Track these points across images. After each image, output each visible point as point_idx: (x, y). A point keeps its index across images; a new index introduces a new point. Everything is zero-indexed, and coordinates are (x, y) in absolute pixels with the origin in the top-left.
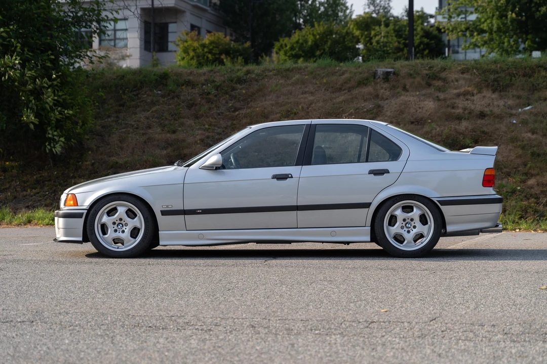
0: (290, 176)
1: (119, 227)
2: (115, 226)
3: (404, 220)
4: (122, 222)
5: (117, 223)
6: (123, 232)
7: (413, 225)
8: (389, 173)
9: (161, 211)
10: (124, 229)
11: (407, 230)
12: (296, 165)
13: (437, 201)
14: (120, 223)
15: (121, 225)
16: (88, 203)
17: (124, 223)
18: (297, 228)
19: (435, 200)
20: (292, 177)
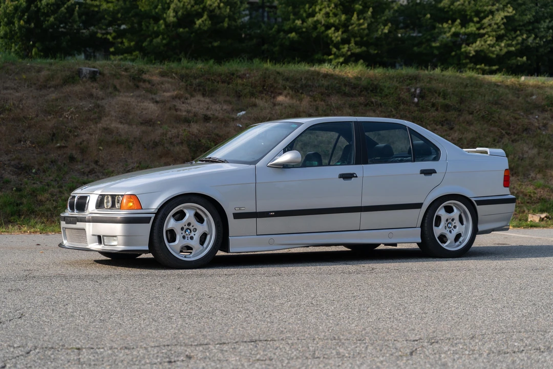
0: (355, 175)
1: (187, 233)
2: (183, 232)
3: (447, 220)
4: (191, 227)
5: (185, 228)
6: (192, 238)
7: (454, 225)
8: (436, 173)
9: (233, 214)
10: (192, 234)
11: (449, 230)
12: (356, 164)
13: (475, 201)
14: (188, 228)
15: (189, 231)
16: (156, 205)
17: (192, 228)
18: (359, 230)
19: (473, 200)
20: (356, 177)
